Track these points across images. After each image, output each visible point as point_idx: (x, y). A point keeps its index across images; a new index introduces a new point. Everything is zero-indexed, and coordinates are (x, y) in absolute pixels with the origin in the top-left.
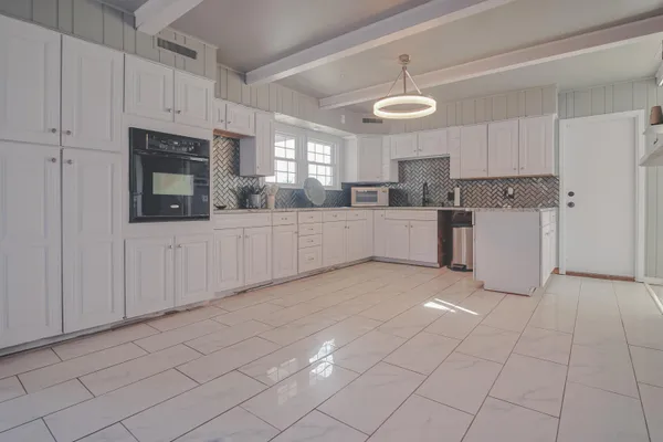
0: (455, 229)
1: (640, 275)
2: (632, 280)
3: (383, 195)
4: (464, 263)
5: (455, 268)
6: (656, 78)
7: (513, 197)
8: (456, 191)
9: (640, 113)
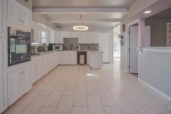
0: (80, 56)
1: (111, 62)
2: (109, 63)
3: (61, 47)
4: (82, 63)
5: (81, 65)
6: (112, 28)
7: (90, 48)
8: (79, 46)
9: (110, 33)
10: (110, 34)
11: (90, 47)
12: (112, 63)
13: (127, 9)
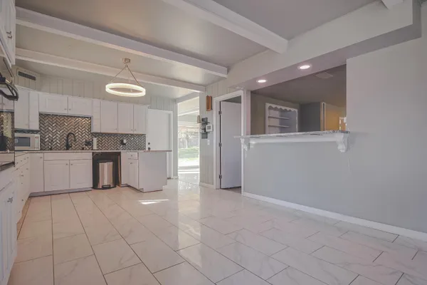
0: (101, 164)
1: (172, 177)
4: (107, 184)
5: (104, 188)
6: (176, 101)
7: (125, 144)
8: (95, 140)
9: (171, 112)
10: (169, 115)
11: (125, 141)
12: (176, 177)
13: (226, 69)
